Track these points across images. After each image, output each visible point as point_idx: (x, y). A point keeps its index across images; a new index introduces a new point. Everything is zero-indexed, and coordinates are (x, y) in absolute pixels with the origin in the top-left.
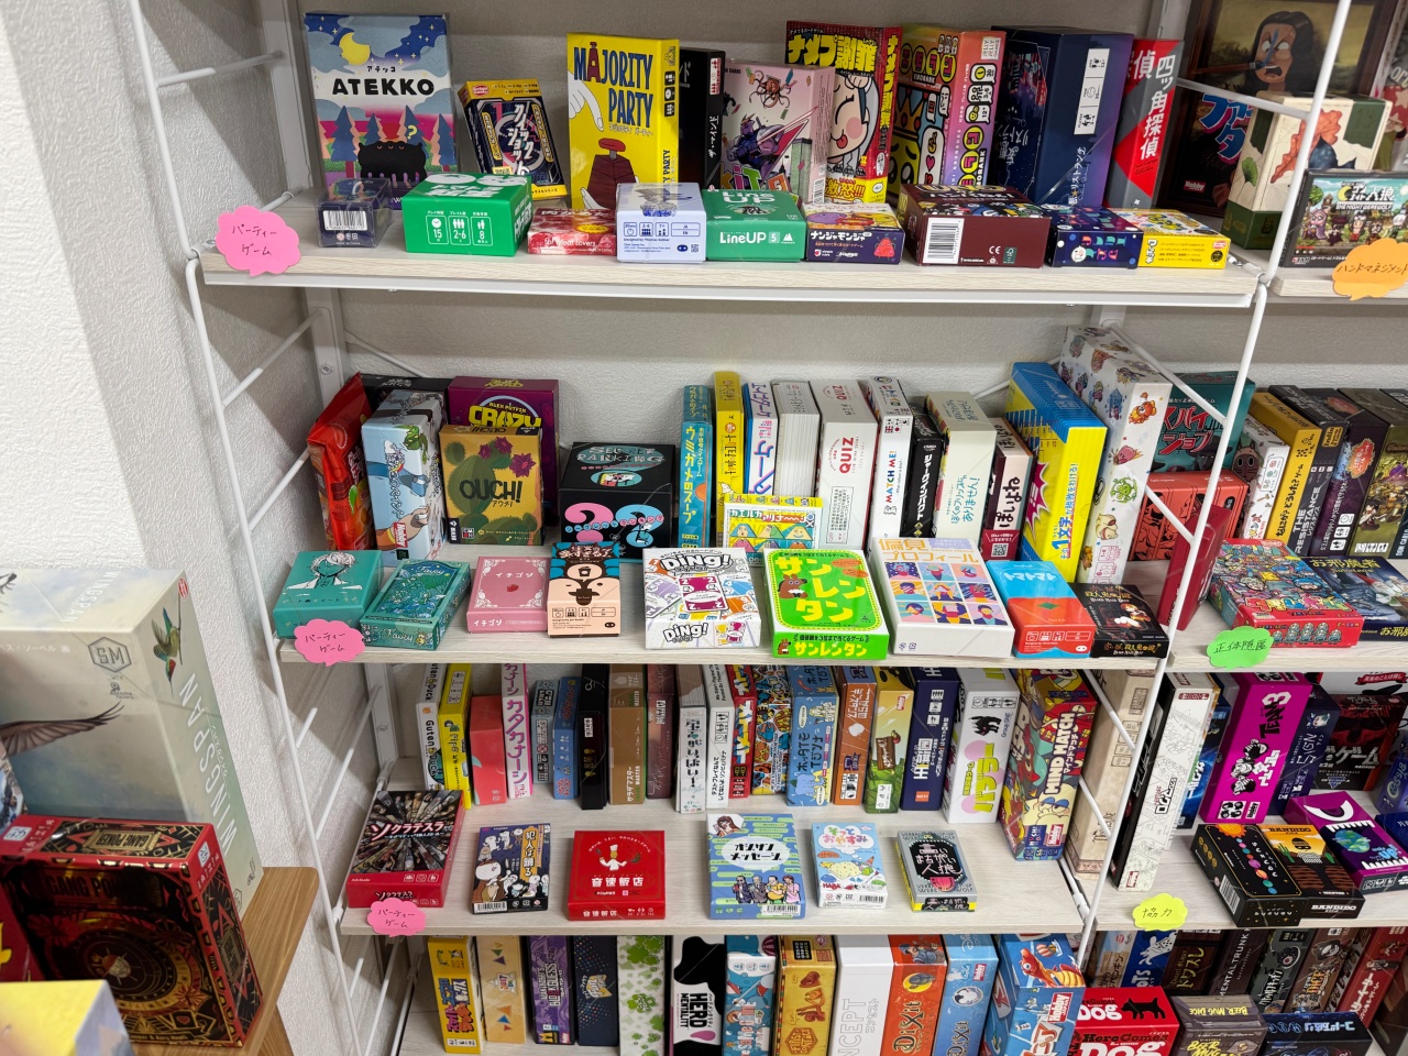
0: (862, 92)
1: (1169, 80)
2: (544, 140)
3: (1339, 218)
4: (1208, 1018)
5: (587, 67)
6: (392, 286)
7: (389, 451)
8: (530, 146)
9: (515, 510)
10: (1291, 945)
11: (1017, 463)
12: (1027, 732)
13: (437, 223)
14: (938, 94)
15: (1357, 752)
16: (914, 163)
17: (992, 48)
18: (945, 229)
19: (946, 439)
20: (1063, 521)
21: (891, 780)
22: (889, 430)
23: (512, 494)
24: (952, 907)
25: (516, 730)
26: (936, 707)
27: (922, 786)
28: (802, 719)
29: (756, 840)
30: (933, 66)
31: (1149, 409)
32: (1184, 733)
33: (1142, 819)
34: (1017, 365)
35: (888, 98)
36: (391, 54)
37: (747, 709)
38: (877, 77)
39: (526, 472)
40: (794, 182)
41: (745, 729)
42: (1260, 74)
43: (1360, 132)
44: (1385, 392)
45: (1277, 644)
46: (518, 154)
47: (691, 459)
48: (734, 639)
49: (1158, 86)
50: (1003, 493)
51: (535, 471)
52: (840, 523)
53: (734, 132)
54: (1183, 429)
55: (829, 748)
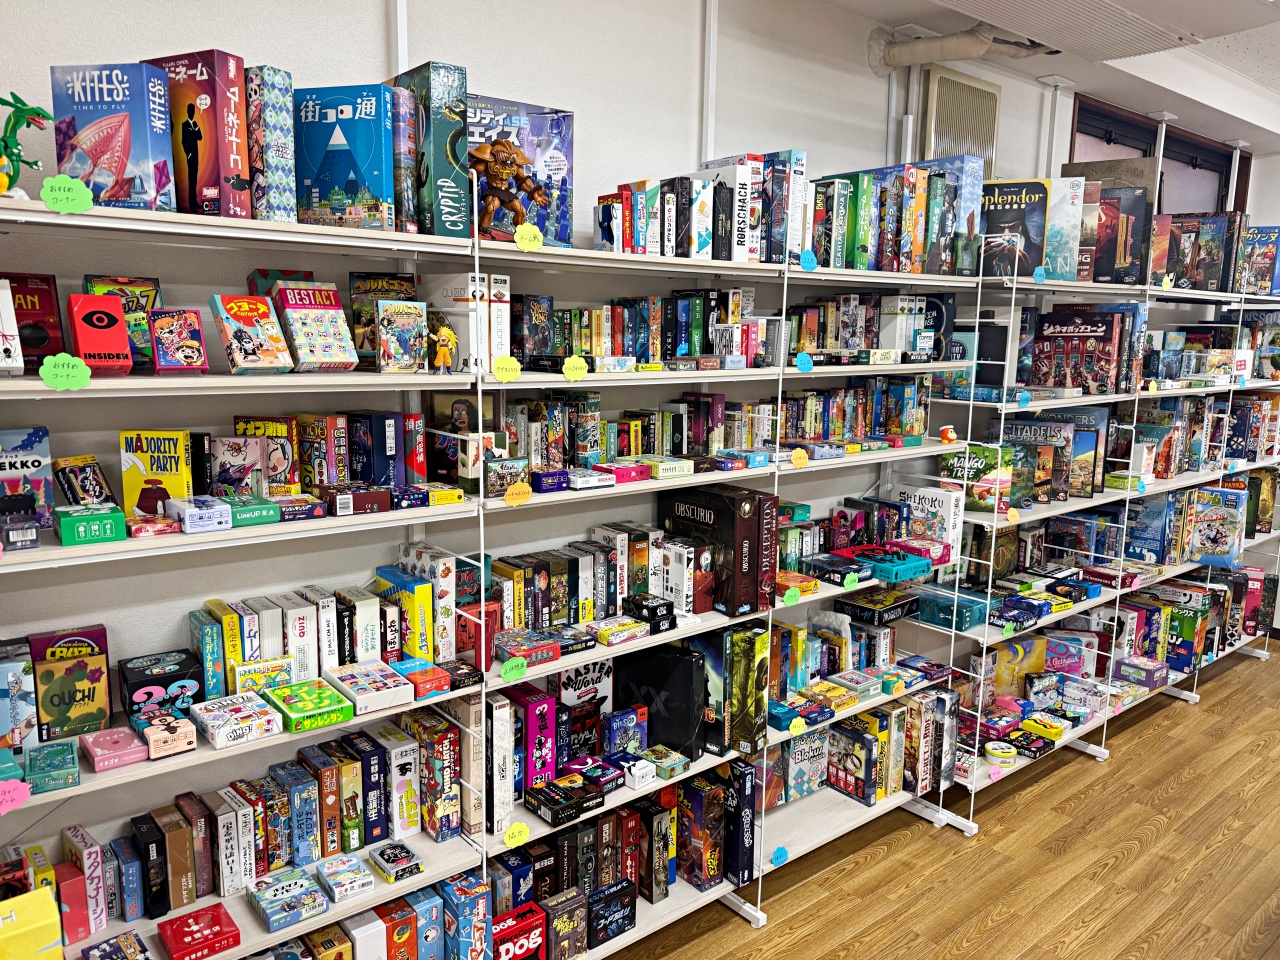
0: (283, 446)
1: (422, 430)
2: (104, 485)
3: (501, 477)
4: (559, 904)
5: (134, 446)
6: (55, 565)
7: (11, 679)
8: (97, 488)
9: (91, 708)
10: (588, 855)
11: (392, 613)
12: (427, 764)
13: (82, 529)
14: (319, 443)
15: (587, 734)
16: (312, 475)
17: (341, 422)
18: (345, 500)
19: (354, 607)
20: (422, 635)
21: (357, 826)
22: (324, 607)
23: (88, 697)
24: (411, 873)
25: (94, 875)
26: (375, 769)
27: (375, 824)
28: (297, 802)
29: (285, 884)
30: (313, 430)
31: (447, 571)
32: (502, 728)
33: (495, 786)
34: (378, 569)
35: (296, 447)
36: (15, 449)
37: (260, 809)
38: (289, 438)
39: (98, 680)
40: (255, 490)
41: (260, 823)
42: (457, 423)
43: (500, 444)
44: (546, 552)
45: (529, 665)
46: (92, 493)
47: (209, 648)
48: (268, 730)
49: (418, 432)
50: (389, 630)
51: (104, 678)
52: (303, 667)
53: (216, 470)
54: (464, 583)
55: (316, 818)
